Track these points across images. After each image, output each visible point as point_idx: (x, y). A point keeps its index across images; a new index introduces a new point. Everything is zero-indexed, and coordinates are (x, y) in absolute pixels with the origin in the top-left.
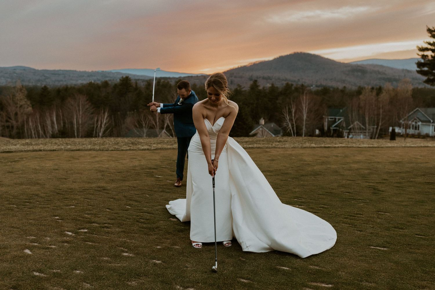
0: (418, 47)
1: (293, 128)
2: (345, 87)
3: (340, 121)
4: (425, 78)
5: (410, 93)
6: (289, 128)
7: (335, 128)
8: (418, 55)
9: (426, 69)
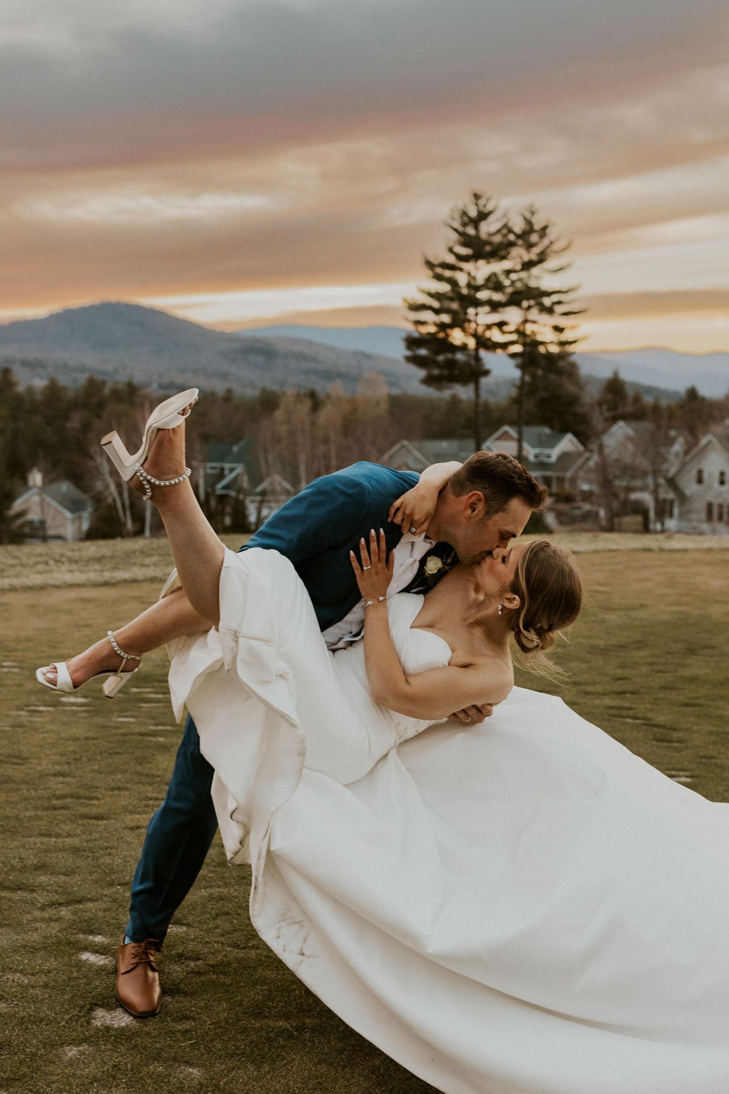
0: (405, 301)
1: (121, 494)
2: (229, 391)
3: (234, 474)
4: (422, 373)
5: (384, 406)
6: (111, 494)
7: (223, 492)
8: (407, 319)
9: (423, 352)
